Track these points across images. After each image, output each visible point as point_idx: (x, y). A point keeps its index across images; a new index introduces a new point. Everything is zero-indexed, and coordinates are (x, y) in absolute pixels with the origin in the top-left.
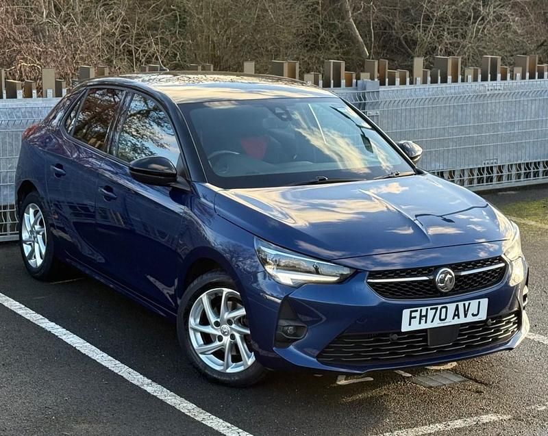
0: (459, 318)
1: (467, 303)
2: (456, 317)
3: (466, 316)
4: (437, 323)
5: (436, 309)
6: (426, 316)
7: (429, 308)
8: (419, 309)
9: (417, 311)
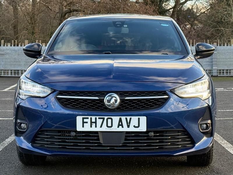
0: (123, 127)
1: (128, 118)
2: (120, 127)
3: (128, 126)
4: (105, 129)
5: (104, 119)
6: (96, 122)
7: (97, 117)
8: (89, 117)
9: (88, 118)
